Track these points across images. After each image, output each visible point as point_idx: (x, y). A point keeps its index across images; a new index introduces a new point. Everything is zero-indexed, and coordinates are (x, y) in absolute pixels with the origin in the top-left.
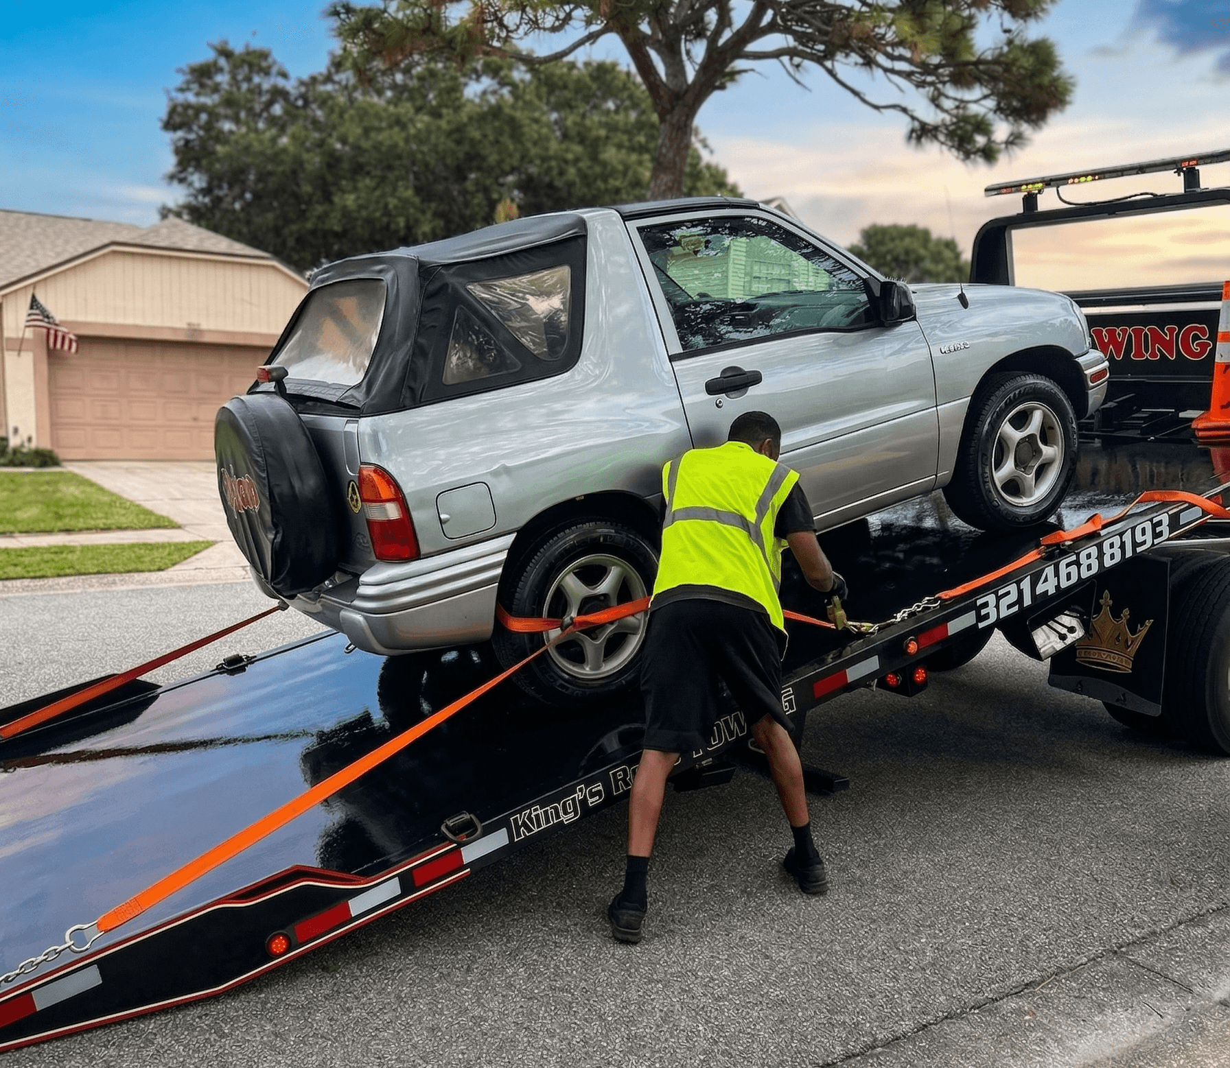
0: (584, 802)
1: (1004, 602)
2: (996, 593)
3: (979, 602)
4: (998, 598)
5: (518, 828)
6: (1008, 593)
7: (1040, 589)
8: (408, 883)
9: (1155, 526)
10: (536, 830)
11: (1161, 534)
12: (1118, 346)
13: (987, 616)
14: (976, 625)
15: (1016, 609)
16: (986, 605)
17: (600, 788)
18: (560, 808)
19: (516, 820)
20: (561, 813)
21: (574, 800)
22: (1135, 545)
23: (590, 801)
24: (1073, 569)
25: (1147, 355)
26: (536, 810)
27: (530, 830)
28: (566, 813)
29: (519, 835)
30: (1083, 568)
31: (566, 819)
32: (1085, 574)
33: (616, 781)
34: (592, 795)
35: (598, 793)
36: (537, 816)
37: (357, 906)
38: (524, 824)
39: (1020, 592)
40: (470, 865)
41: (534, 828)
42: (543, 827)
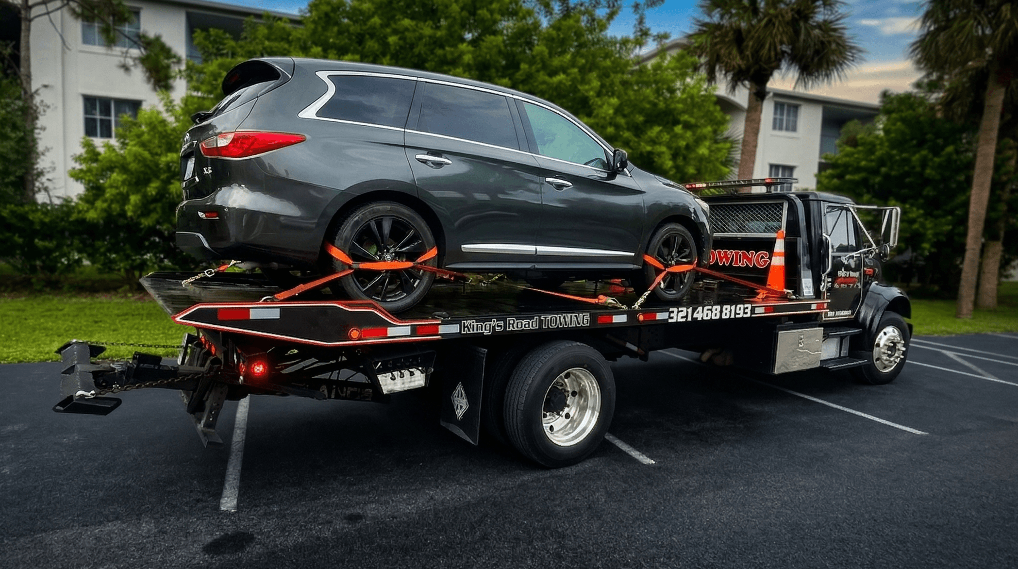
0: (494, 327)
1: (681, 314)
2: (678, 310)
3: (670, 310)
4: (679, 312)
5: (464, 328)
6: (683, 311)
7: (695, 316)
8: (415, 331)
9: (745, 309)
10: (472, 332)
11: (746, 313)
12: (727, 259)
13: (672, 318)
14: (667, 320)
15: (684, 320)
16: (673, 312)
17: (502, 324)
18: (483, 326)
19: (464, 324)
20: (484, 328)
21: (490, 325)
22: (736, 314)
23: (497, 328)
24: (709, 312)
25: (740, 264)
26: (473, 322)
27: (469, 331)
28: (485, 330)
29: (464, 331)
30: (713, 315)
31: (486, 333)
32: (714, 318)
33: (509, 324)
34: (498, 326)
35: (501, 326)
36: (474, 326)
37: (391, 332)
38: (467, 327)
39: (687, 312)
40: (440, 335)
41: (471, 330)
42: (475, 331)
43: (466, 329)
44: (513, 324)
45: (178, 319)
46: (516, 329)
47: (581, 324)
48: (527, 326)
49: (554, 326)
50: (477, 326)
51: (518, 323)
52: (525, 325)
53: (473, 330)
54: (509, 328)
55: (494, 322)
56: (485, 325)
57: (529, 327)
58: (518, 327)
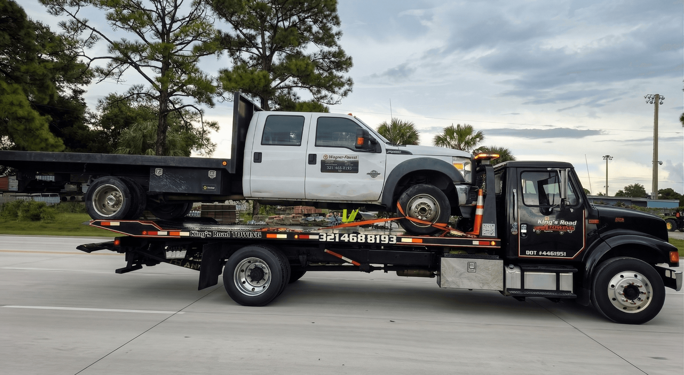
0: (206, 235)
2: (326, 234)
3: (320, 234)
6: (331, 235)
7: (342, 238)
8: (169, 234)
10: (195, 236)
14: (318, 239)
19: (192, 232)
21: (204, 233)
23: (208, 235)
24: (355, 238)
27: (194, 235)
28: (202, 235)
30: (359, 239)
33: (214, 234)
34: (208, 234)
35: (210, 235)
36: (196, 233)
37: (159, 233)
38: (193, 233)
39: (335, 237)
40: (180, 236)
41: (195, 235)
42: (197, 236)
43: (193, 235)
44: (216, 234)
45: (90, 224)
46: (218, 236)
47: (256, 237)
50: (198, 233)
51: (219, 234)
52: (223, 235)
53: (196, 235)
54: (214, 236)
55: (206, 232)
56: (202, 234)
57: (225, 236)
58: (219, 236)
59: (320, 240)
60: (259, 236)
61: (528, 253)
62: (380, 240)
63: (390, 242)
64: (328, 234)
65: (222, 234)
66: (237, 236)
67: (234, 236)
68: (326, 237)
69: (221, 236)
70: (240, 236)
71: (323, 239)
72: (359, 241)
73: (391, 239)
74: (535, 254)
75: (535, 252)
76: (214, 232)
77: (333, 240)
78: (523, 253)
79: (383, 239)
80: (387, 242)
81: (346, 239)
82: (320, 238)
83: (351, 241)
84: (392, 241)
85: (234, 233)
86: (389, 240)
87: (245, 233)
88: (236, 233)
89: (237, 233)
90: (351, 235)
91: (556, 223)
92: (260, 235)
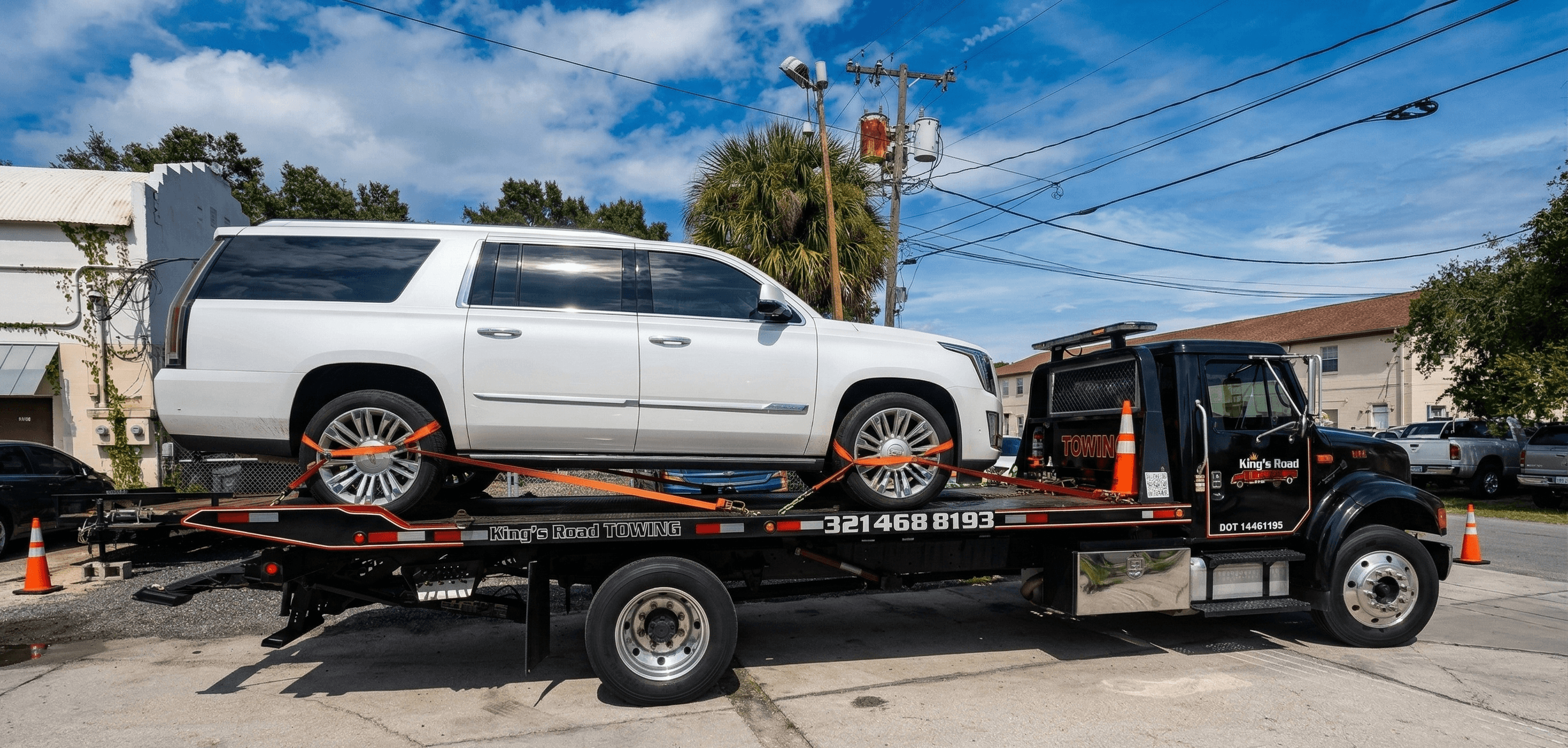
0: (534, 535)
2: (841, 518)
3: (826, 518)
4: (843, 520)
5: (494, 534)
6: (851, 520)
8: (430, 536)
10: (503, 539)
16: (831, 521)
17: (546, 532)
18: (520, 533)
19: (493, 529)
20: (520, 536)
21: (529, 532)
23: (538, 536)
26: (506, 528)
27: (500, 538)
28: (522, 537)
29: (493, 538)
31: (522, 540)
33: (556, 532)
34: (540, 533)
35: (544, 534)
36: (506, 532)
38: (498, 533)
39: (860, 521)
40: (463, 541)
41: (503, 537)
42: (508, 539)
43: (496, 536)
44: (561, 533)
46: (566, 537)
47: (668, 533)
48: (582, 534)
49: (623, 535)
50: (511, 532)
51: (568, 531)
52: (579, 533)
53: (506, 537)
54: (556, 536)
55: (534, 528)
56: (522, 532)
57: (585, 535)
58: (568, 535)
59: (827, 532)
60: (674, 530)
61: (1223, 528)
62: (961, 523)
63: (981, 527)
64: (844, 517)
65: (577, 531)
66: (619, 534)
67: (610, 535)
68: (841, 524)
69: (574, 535)
70: (626, 534)
71: (832, 528)
72: (915, 527)
73: (984, 520)
74: (1235, 529)
75: (1235, 524)
76: (555, 528)
77: (856, 531)
78: (1215, 529)
79: (965, 519)
80: (974, 526)
81: (886, 526)
82: (826, 527)
83: (897, 528)
84: (986, 523)
85: (610, 526)
86: (980, 522)
87: (639, 526)
88: (616, 526)
89: (619, 526)
90: (897, 517)
91: (1268, 465)
92: (677, 530)
